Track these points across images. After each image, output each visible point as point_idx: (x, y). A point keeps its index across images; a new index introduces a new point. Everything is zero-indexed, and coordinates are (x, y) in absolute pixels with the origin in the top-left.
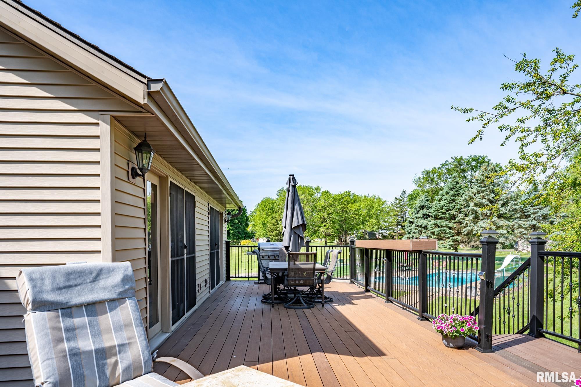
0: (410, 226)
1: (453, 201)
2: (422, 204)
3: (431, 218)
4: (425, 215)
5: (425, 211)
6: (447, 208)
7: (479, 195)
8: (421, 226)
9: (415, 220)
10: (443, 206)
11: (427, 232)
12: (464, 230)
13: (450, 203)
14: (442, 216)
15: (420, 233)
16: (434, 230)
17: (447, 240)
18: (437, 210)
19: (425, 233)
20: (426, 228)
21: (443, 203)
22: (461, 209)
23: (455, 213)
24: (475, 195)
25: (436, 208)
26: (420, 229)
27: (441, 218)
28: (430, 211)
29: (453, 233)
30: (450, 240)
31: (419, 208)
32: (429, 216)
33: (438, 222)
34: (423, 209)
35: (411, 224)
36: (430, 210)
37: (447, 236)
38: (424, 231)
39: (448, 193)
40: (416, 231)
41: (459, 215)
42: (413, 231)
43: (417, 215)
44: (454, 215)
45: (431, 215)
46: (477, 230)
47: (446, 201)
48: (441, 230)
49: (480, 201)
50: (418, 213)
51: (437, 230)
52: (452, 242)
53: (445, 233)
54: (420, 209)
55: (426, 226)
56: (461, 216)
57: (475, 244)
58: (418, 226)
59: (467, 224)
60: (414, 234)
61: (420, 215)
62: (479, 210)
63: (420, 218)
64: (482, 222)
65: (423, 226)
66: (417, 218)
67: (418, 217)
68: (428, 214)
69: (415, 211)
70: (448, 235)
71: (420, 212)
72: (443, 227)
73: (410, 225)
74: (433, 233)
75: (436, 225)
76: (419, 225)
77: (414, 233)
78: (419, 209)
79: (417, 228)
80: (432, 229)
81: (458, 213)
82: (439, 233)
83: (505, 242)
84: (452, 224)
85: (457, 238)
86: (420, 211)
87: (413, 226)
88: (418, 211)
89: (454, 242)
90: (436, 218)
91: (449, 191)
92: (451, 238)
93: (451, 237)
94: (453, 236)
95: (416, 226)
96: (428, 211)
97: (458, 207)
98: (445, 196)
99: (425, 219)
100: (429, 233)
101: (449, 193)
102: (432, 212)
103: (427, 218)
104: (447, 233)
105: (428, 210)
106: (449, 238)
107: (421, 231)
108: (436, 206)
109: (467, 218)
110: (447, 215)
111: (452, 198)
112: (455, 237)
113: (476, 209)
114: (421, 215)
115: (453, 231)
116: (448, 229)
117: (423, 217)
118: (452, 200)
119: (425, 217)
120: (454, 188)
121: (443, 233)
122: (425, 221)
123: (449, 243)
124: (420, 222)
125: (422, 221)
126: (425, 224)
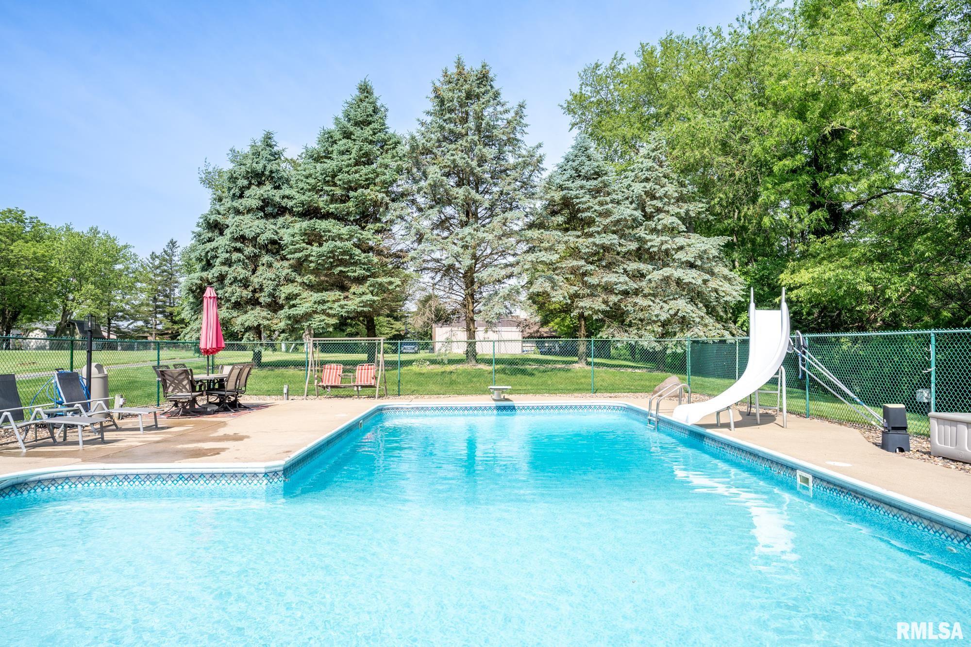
0: (210, 240)
2: (259, 168)
3: (288, 217)
4: (266, 202)
5: (267, 190)
6: (350, 178)
8: (255, 238)
9: (231, 220)
10: (335, 174)
11: (276, 265)
13: (357, 163)
14: (332, 208)
15: (251, 267)
16: (305, 253)
18: (314, 189)
19: (270, 266)
20: (275, 247)
21: (330, 165)
23: (378, 196)
25: (311, 181)
26: (249, 250)
27: (327, 216)
28: (286, 193)
31: (246, 178)
32: (283, 211)
33: (322, 225)
34: (260, 184)
35: (217, 232)
36: (286, 191)
37: (356, 274)
38: (266, 258)
39: (347, 135)
40: (235, 256)
42: (223, 257)
43: (237, 204)
44: (376, 204)
45: (290, 204)
47: (345, 157)
48: (332, 251)
50: (241, 196)
53: (348, 264)
54: (250, 184)
55: (273, 242)
58: (243, 238)
60: (225, 268)
63: (249, 211)
65: (262, 239)
66: (238, 212)
67: (241, 208)
68: (277, 199)
69: (230, 189)
70: (359, 272)
71: (247, 193)
72: (341, 240)
73: (210, 235)
74: (299, 266)
75: (313, 238)
76: (249, 234)
77: (228, 263)
78: (246, 182)
79: (239, 245)
80: (298, 251)
82: (323, 264)
85: (391, 283)
86: (248, 188)
87: (222, 241)
88: (242, 190)
90: (311, 212)
91: (352, 129)
93: (368, 276)
94: (373, 275)
95: (236, 240)
96: (279, 193)
98: (340, 143)
99: (267, 216)
100: (283, 268)
101: (351, 133)
102: (295, 196)
103: (275, 216)
104: (355, 264)
105: (279, 187)
106: (360, 280)
107: (254, 259)
108: (308, 177)
110: (351, 203)
111: (367, 147)
114: (255, 203)
117: (262, 209)
118: (366, 155)
119: (269, 209)
121: (342, 263)
122: (270, 224)
123: (365, 298)
124: (251, 225)
125: (257, 222)
126: (269, 235)
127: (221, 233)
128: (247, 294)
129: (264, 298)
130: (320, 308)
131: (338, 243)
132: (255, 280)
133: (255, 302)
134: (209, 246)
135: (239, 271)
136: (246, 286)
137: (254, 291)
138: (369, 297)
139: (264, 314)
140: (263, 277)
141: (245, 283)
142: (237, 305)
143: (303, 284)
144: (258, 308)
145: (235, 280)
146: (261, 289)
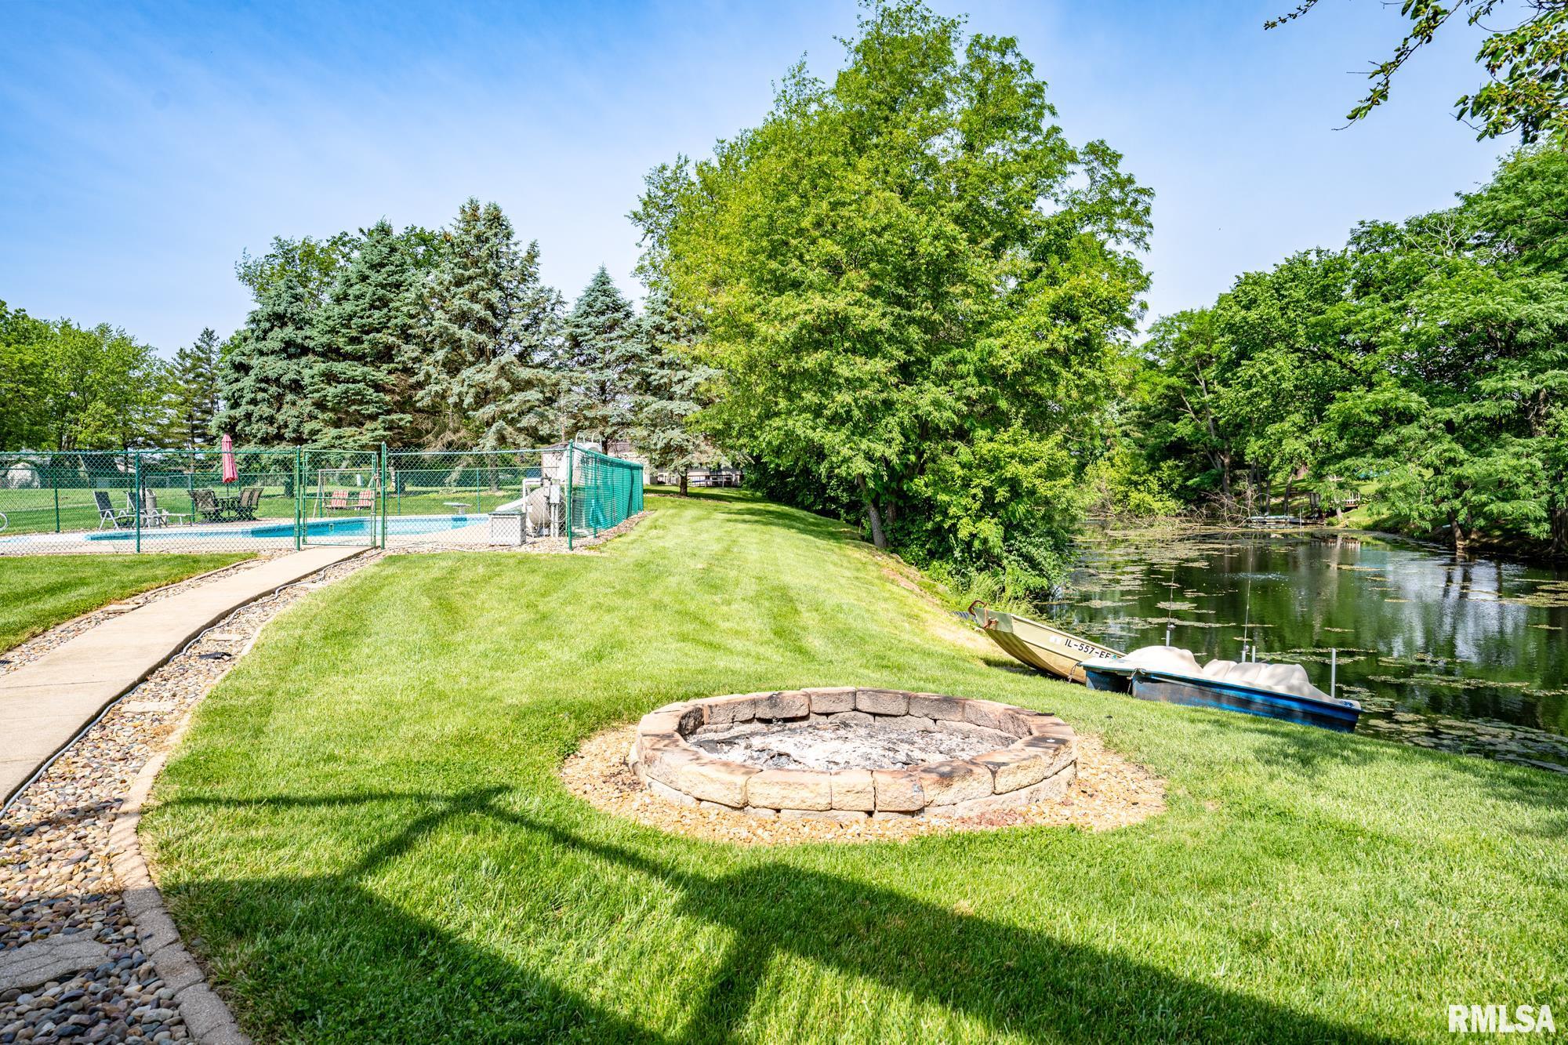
0: (237, 380)
1: (384, 303)
2: (280, 309)
3: (311, 357)
4: (289, 344)
5: (289, 331)
6: (364, 322)
7: (461, 289)
8: (277, 380)
9: (255, 361)
10: (350, 317)
11: (300, 403)
12: (421, 393)
13: (372, 307)
14: (349, 348)
15: (276, 406)
16: (323, 393)
17: (369, 425)
18: (333, 331)
19: (294, 404)
20: (296, 387)
21: (348, 307)
22: (411, 327)
23: (391, 339)
24: (448, 290)
25: (330, 322)
26: (273, 390)
27: (346, 357)
28: (308, 334)
29: (387, 404)
30: (378, 424)
31: (268, 320)
32: (305, 351)
33: (338, 367)
34: (283, 325)
35: (242, 374)
36: (308, 331)
37: (369, 412)
38: (289, 397)
39: (364, 278)
40: (260, 396)
41: (404, 347)
42: (249, 396)
43: (260, 345)
44: (389, 348)
45: (312, 344)
46: (460, 395)
47: (361, 301)
48: (346, 392)
49: (466, 304)
50: (264, 339)
51: (331, 391)
52: (385, 429)
53: (361, 403)
54: (273, 326)
55: (296, 381)
56: (410, 351)
57: (454, 438)
58: (266, 380)
59: (428, 375)
60: (251, 407)
61: (274, 342)
62: (465, 334)
63: (273, 353)
64: (472, 370)
65: (284, 380)
66: (261, 353)
67: (265, 350)
68: (299, 341)
69: (253, 331)
70: (372, 409)
71: (270, 335)
72: (355, 382)
73: (236, 375)
74: (321, 405)
75: (330, 378)
76: (272, 375)
77: (254, 402)
78: (268, 325)
79: (263, 385)
80: (317, 391)
81: (399, 342)
82: (339, 403)
83: (540, 427)
84: (381, 375)
85: (401, 420)
86: (271, 329)
87: (248, 382)
88: (265, 332)
89: (390, 429)
90: (331, 353)
91: (367, 272)
92: (381, 418)
93: (378, 414)
94: (389, 412)
95: (261, 381)
96: (301, 334)
97: (398, 321)
98: (357, 287)
99: (290, 357)
100: (306, 406)
101: (367, 277)
102: (316, 337)
103: (297, 356)
104: (368, 403)
105: (301, 328)
106: (373, 417)
107: (279, 398)
108: (328, 318)
109: (430, 359)
110: (366, 345)
111: (380, 292)
112: (394, 417)
113: (454, 328)
114: (277, 345)
115: (388, 398)
116: (371, 390)
117: (284, 350)
118: (380, 299)
119: (292, 350)
120: (382, 265)
121: (354, 402)
122: (293, 365)
123: (377, 433)
124: (275, 366)
125: (280, 363)
126: (292, 375)
127: (247, 374)
128: (273, 430)
129: (288, 433)
130: (337, 442)
131: (351, 386)
132: (280, 418)
133: (279, 437)
134: (236, 386)
135: (265, 410)
136: (271, 423)
137: (279, 428)
138: (381, 432)
139: (290, 448)
140: (287, 414)
141: (271, 420)
142: (265, 441)
143: (324, 420)
144: (284, 443)
145: (261, 418)
146: (286, 426)
